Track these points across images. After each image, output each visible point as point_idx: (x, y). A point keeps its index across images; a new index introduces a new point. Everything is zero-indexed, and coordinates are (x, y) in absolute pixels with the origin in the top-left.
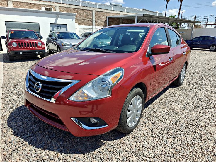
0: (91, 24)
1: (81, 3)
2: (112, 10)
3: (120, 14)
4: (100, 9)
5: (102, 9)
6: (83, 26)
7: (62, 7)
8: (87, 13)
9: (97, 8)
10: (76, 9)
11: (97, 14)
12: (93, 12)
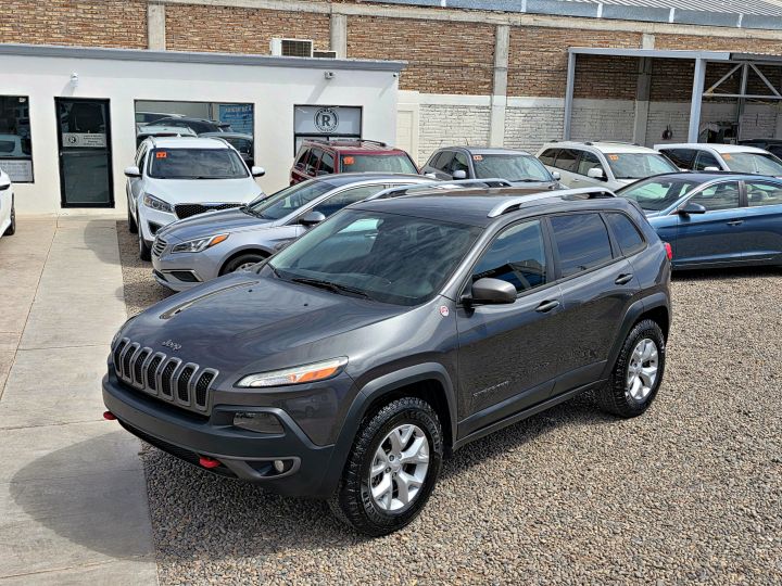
0: (486, 86)
2: (599, 16)
3: (640, 34)
5: (545, 15)
6: (446, 95)
7: (360, 16)
8: (471, 38)
9: (523, 10)
10: (423, 24)
11: (518, 38)
12: (500, 30)
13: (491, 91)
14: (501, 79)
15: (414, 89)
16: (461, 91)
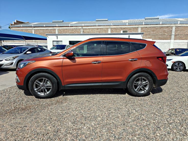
1: (161, 22)
4: (182, 25)
6: (161, 40)
7: (144, 27)
8: (166, 30)
9: (179, 23)
10: (156, 28)
11: (177, 29)
12: (173, 27)
13: (170, 39)
14: (173, 37)
16: (164, 39)
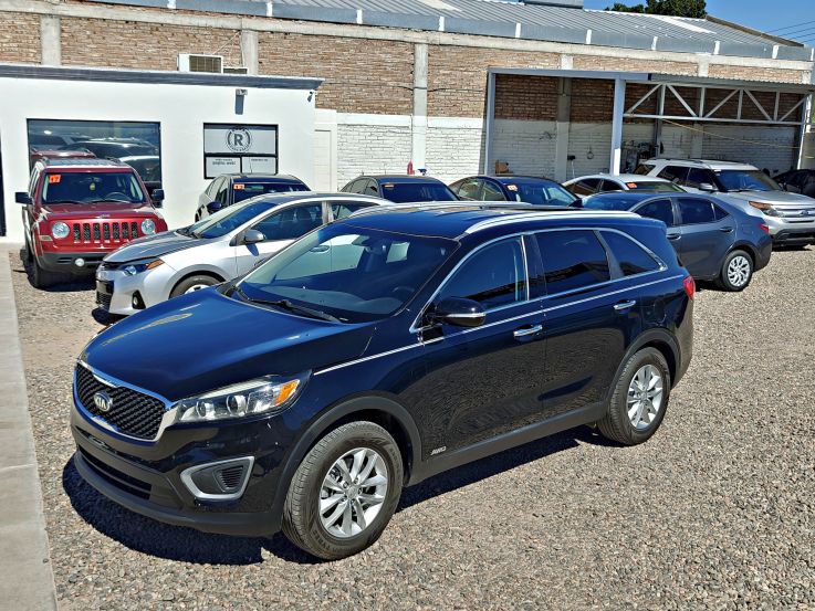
0: (405, 106)
1: (360, 13)
2: (518, 35)
3: (559, 54)
4: (457, 36)
5: (463, 34)
6: (365, 115)
7: (272, 32)
8: (389, 56)
9: (442, 28)
10: (338, 41)
11: (437, 57)
12: (419, 48)
13: (410, 111)
14: (421, 97)
15: (330, 107)
16: (379, 111)
